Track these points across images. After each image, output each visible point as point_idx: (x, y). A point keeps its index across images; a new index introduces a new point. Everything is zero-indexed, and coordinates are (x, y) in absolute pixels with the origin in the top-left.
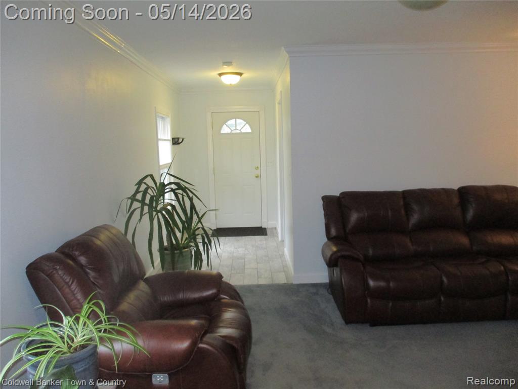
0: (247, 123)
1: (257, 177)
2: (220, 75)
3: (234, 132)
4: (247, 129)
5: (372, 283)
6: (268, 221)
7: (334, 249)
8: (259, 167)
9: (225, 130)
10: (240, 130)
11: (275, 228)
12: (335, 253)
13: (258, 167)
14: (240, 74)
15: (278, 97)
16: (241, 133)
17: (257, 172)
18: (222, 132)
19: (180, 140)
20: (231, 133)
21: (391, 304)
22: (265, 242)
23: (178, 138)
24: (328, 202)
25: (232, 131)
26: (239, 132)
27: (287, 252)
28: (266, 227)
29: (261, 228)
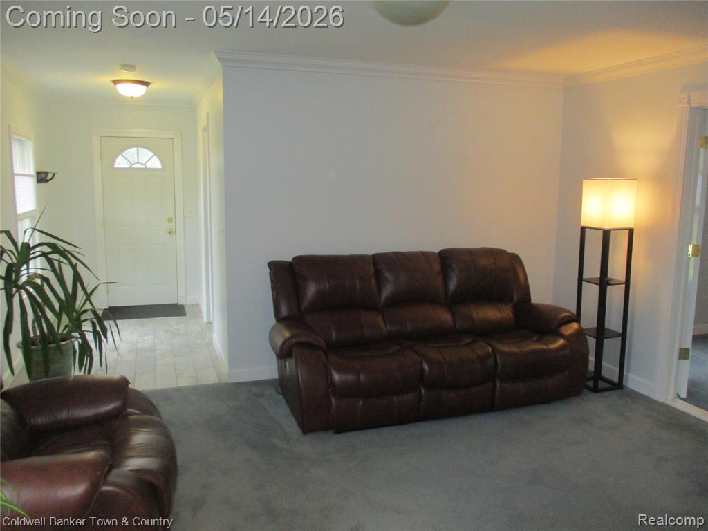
0: (155, 154)
1: (170, 232)
2: (116, 82)
3: (134, 166)
4: (155, 163)
5: (336, 377)
6: (186, 295)
7: (287, 334)
8: (173, 217)
9: (121, 163)
10: (144, 165)
11: (198, 305)
12: (288, 339)
13: (171, 219)
14: (146, 84)
15: (202, 122)
16: (146, 169)
17: (171, 226)
18: (116, 166)
19: (49, 177)
20: (130, 169)
21: (361, 403)
22: (183, 326)
23: (47, 174)
24: (278, 269)
25: (132, 164)
26: (143, 167)
27: (218, 338)
28: (184, 304)
29: (176, 305)
